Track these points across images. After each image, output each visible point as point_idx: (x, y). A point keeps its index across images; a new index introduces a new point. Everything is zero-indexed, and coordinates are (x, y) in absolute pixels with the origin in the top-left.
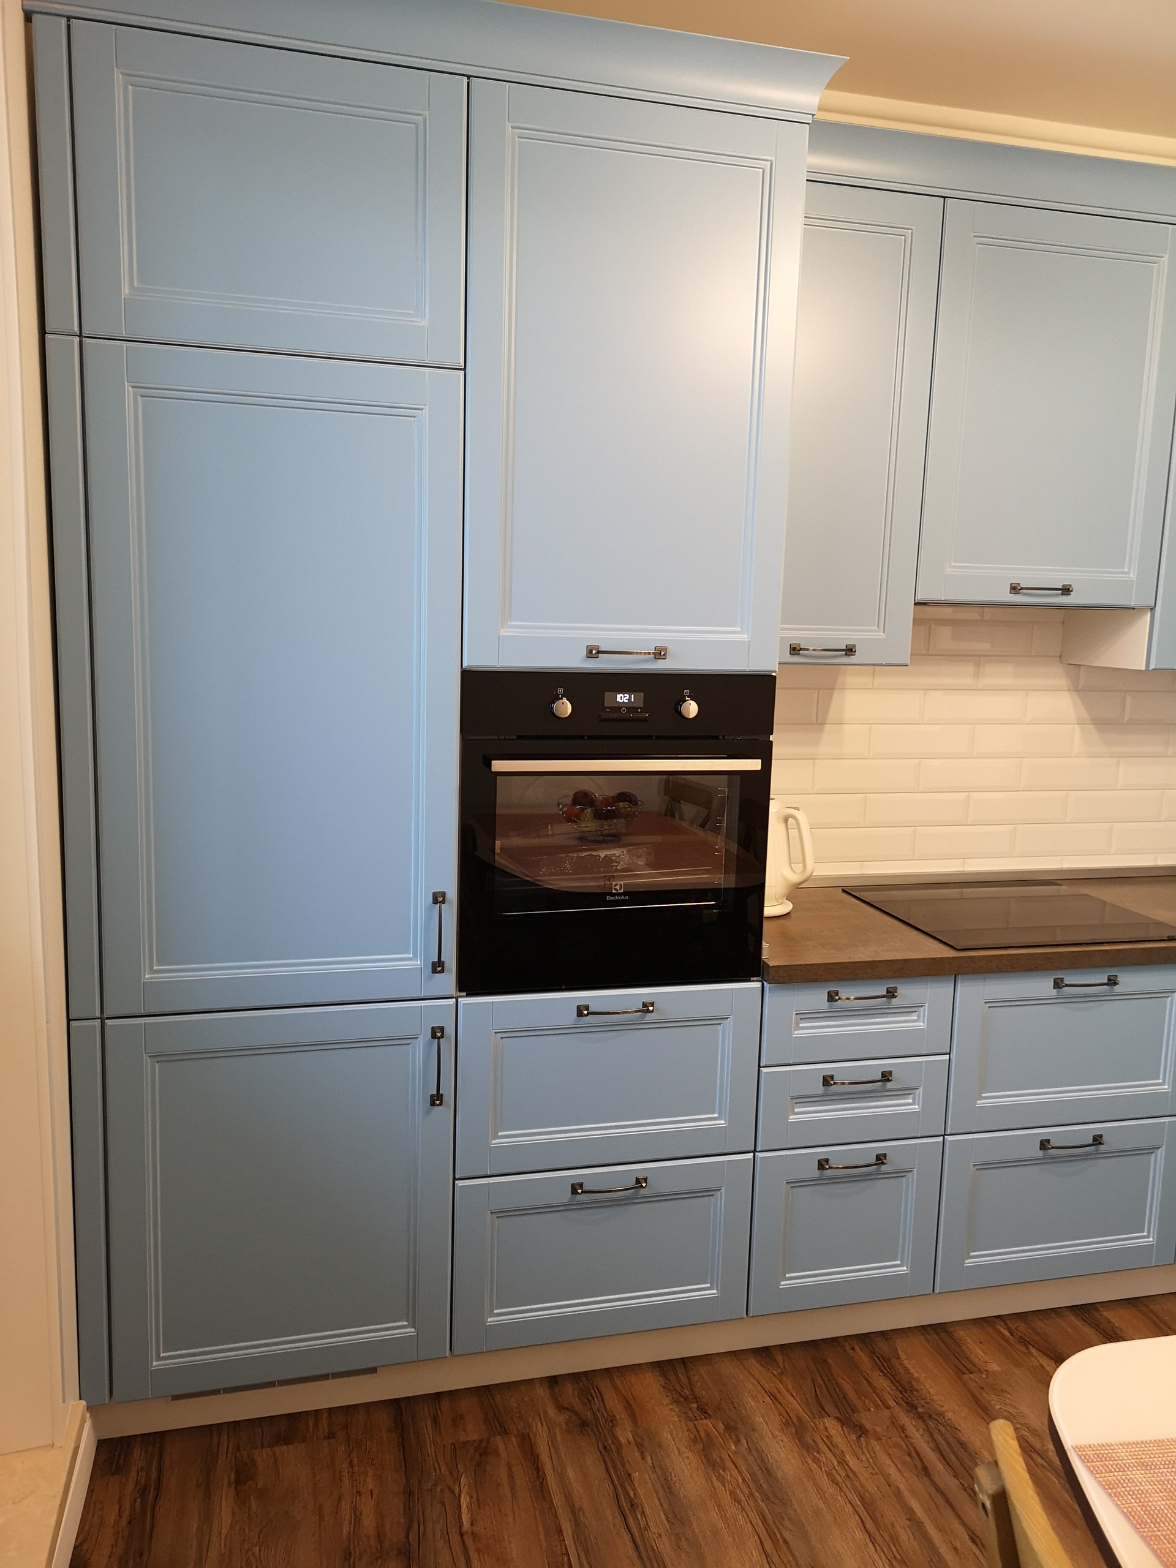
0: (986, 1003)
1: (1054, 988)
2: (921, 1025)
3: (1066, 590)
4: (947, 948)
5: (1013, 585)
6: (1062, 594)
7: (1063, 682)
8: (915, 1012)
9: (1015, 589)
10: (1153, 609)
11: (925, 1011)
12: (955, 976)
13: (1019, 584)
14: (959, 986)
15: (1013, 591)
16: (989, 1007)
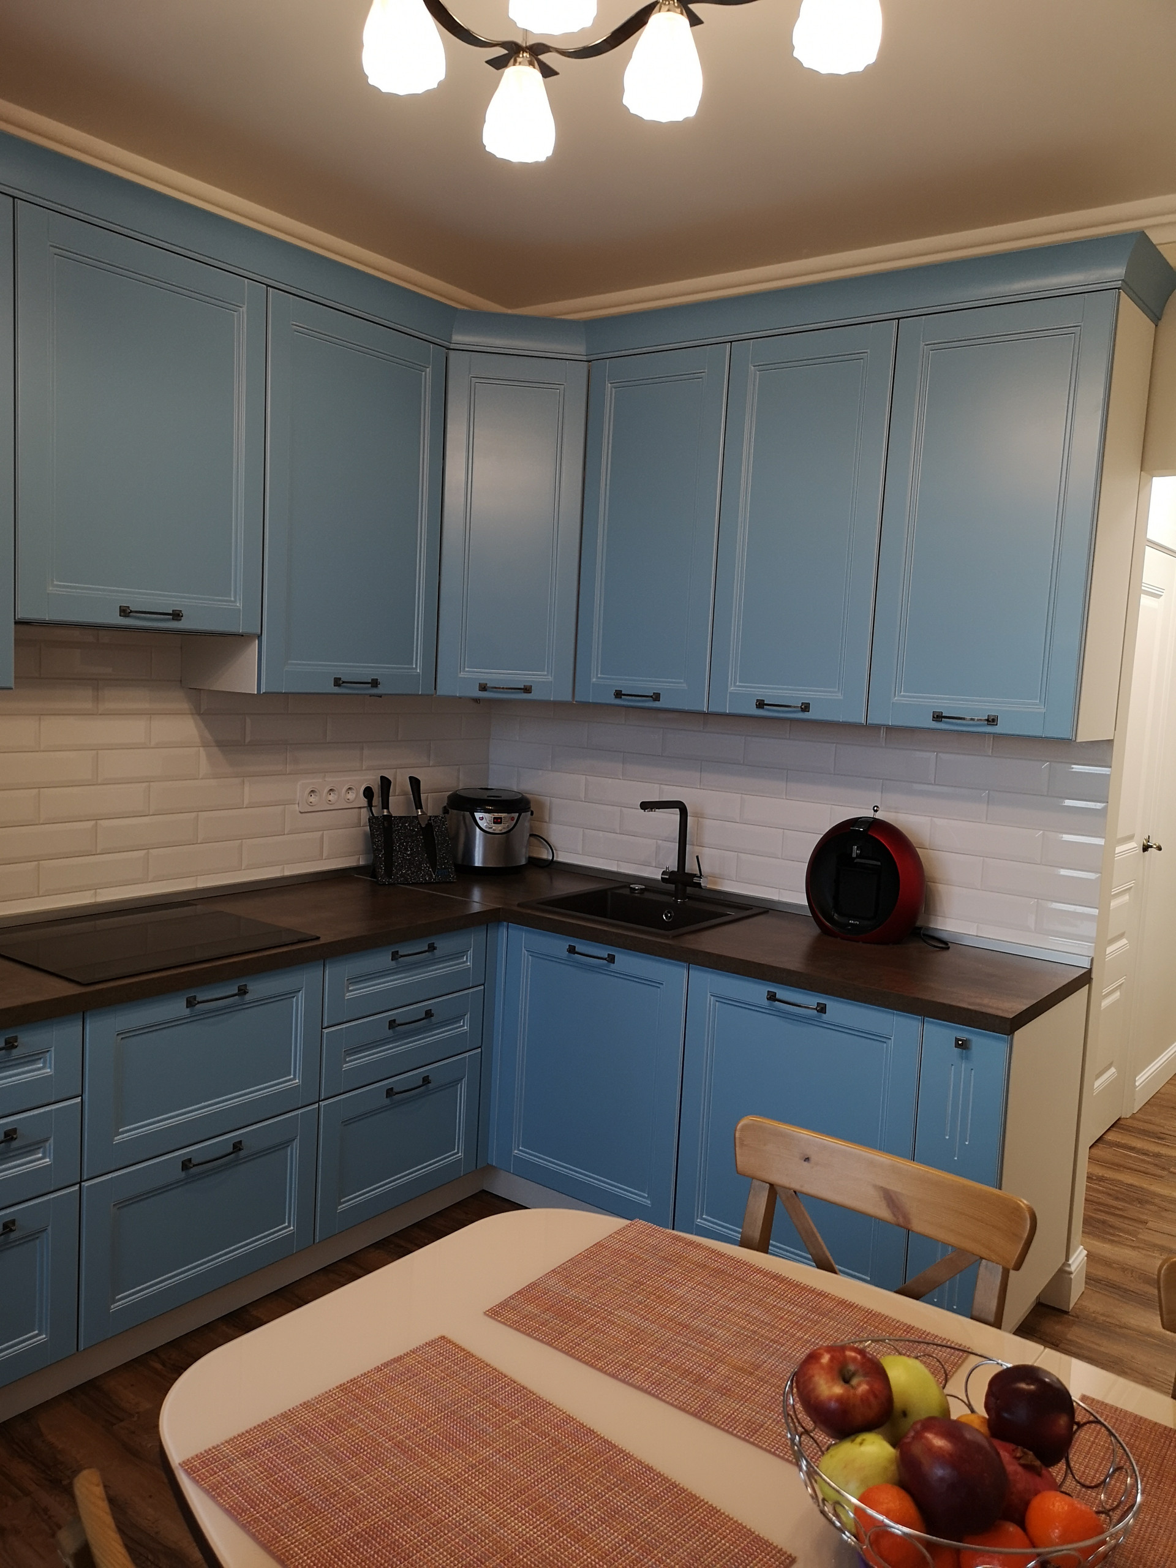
0: (118, 1035)
1: (187, 1007)
2: (48, 1071)
3: (177, 615)
4: (71, 985)
5: (122, 608)
6: (173, 619)
7: (185, 706)
8: (40, 1059)
9: (124, 612)
10: (260, 637)
11: (51, 1056)
12: (83, 1013)
13: (128, 607)
14: (88, 1022)
15: (122, 614)
16: (122, 1039)
